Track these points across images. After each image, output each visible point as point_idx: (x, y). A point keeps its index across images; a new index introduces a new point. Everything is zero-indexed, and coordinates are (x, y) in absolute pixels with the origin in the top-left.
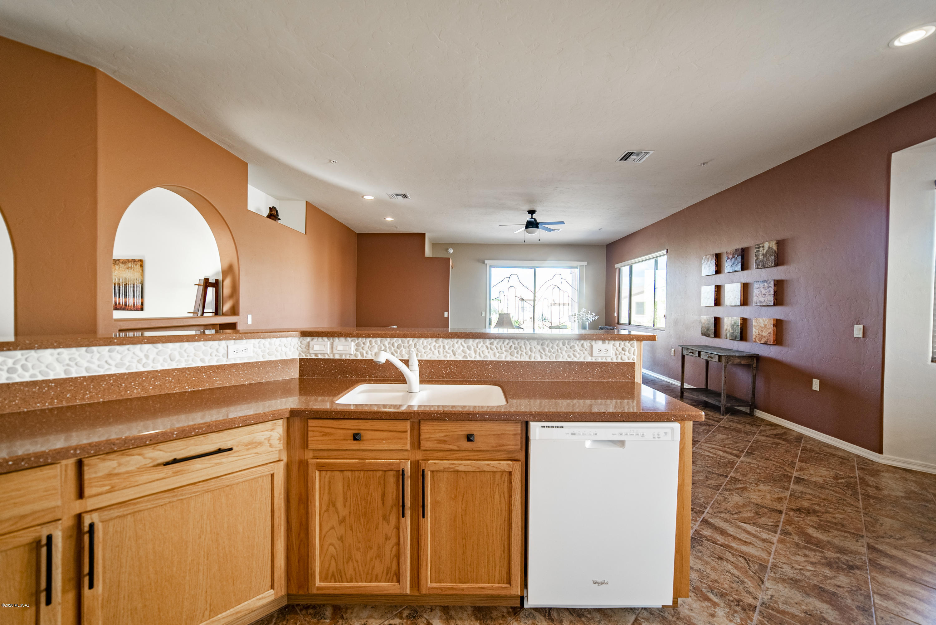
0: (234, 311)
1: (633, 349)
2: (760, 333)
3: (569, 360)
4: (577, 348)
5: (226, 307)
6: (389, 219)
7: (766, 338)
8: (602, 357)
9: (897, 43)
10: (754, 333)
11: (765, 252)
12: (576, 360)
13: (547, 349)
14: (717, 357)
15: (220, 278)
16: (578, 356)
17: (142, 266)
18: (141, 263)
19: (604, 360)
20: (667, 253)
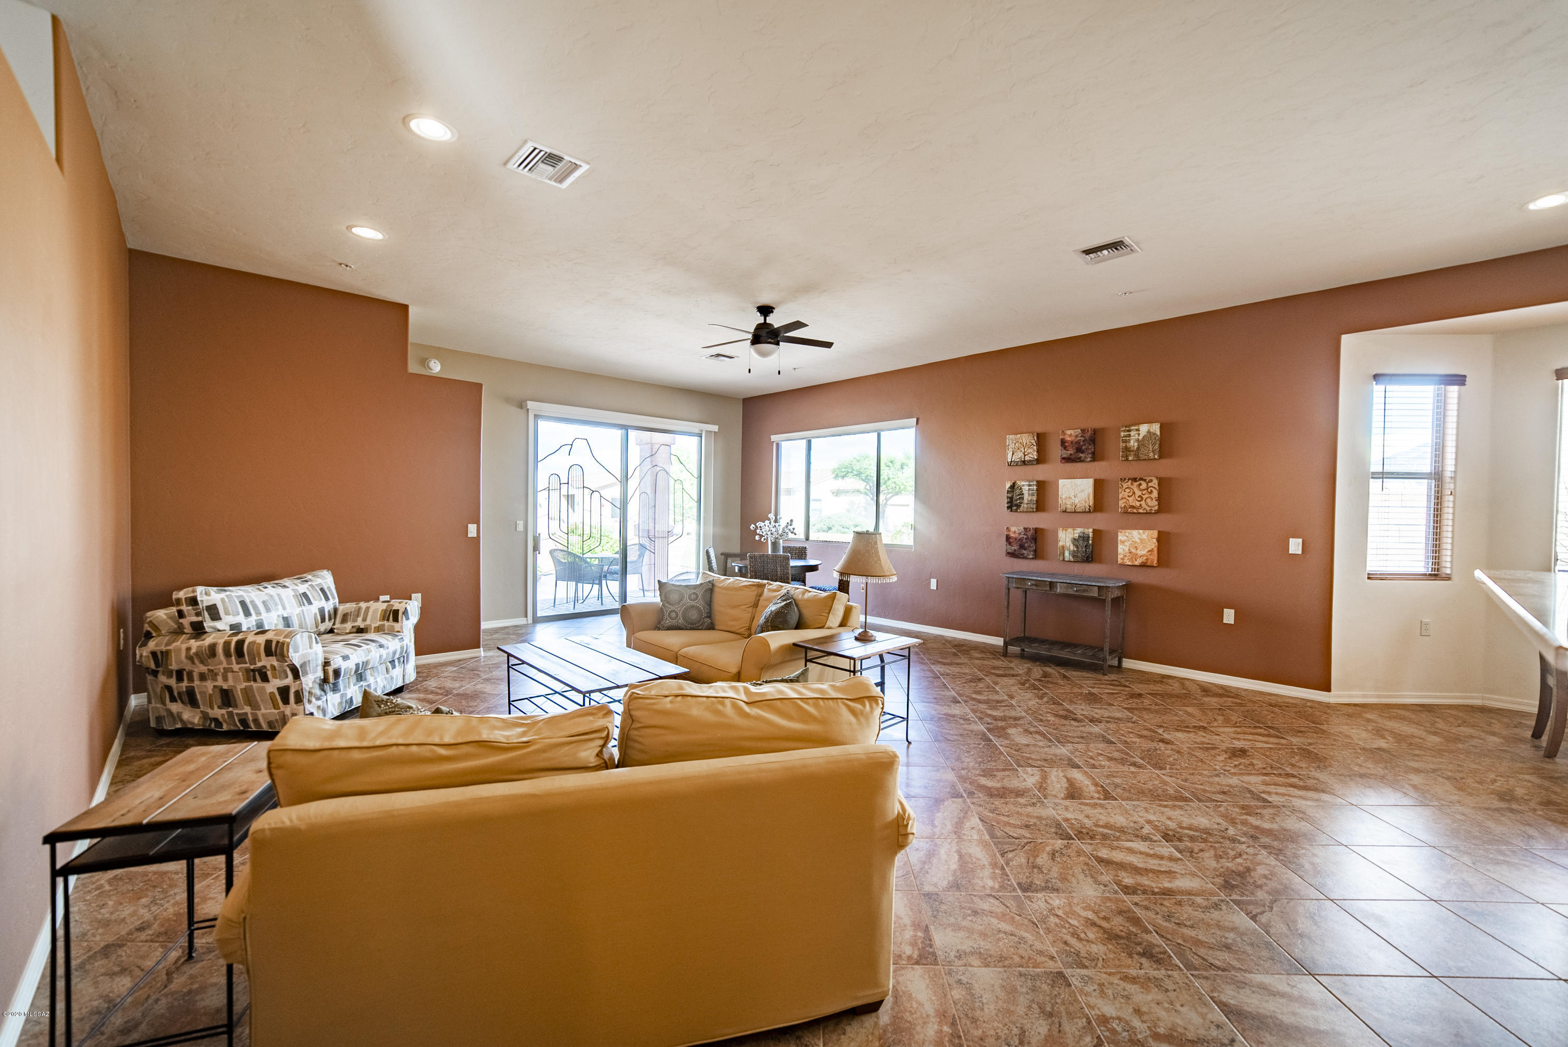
2: (1134, 551)
6: (367, 233)
7: (1145, 558)
9: (1532, 207)
10: (1120, 550)
11: (1140, 438)
14: (1096, 589)
20: (917, 424)
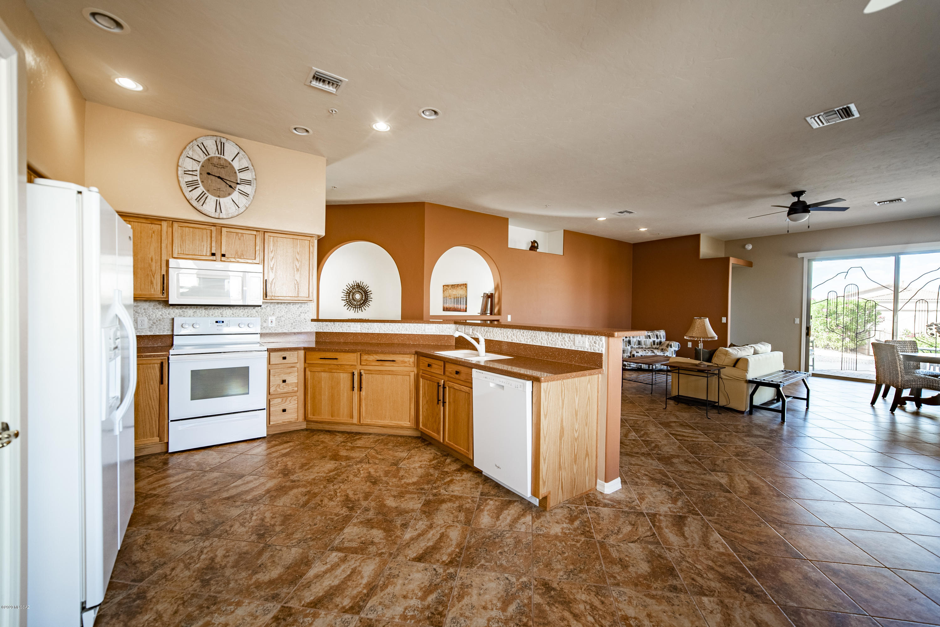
0: (499, 313)
1: (601, 343)
3: (562, 347)
4: (567, 339)
5: (496, 310)
8: (581, 347)
12: (566, 348)
13: (550, 338)
15: (493, 292)
16: (567, 345)
17: (466, 287)
18: (465, 285)
19: (582, 350)
